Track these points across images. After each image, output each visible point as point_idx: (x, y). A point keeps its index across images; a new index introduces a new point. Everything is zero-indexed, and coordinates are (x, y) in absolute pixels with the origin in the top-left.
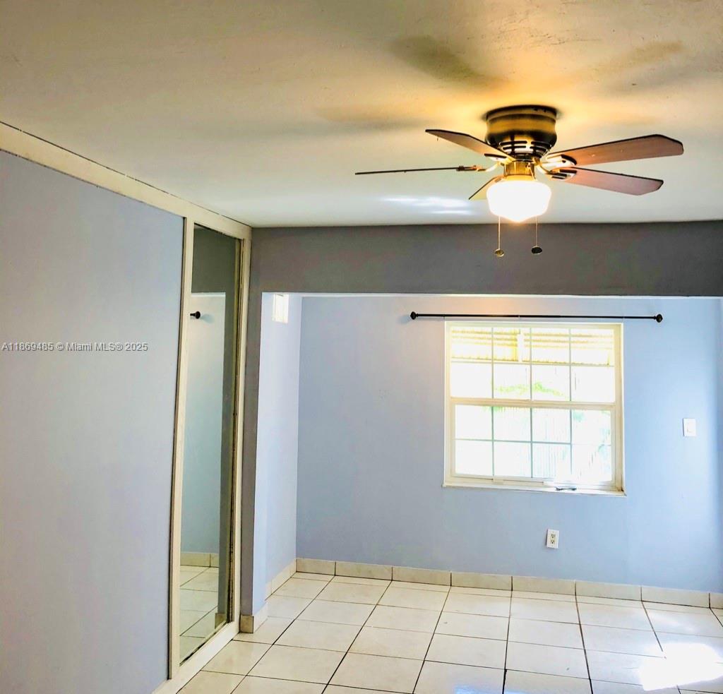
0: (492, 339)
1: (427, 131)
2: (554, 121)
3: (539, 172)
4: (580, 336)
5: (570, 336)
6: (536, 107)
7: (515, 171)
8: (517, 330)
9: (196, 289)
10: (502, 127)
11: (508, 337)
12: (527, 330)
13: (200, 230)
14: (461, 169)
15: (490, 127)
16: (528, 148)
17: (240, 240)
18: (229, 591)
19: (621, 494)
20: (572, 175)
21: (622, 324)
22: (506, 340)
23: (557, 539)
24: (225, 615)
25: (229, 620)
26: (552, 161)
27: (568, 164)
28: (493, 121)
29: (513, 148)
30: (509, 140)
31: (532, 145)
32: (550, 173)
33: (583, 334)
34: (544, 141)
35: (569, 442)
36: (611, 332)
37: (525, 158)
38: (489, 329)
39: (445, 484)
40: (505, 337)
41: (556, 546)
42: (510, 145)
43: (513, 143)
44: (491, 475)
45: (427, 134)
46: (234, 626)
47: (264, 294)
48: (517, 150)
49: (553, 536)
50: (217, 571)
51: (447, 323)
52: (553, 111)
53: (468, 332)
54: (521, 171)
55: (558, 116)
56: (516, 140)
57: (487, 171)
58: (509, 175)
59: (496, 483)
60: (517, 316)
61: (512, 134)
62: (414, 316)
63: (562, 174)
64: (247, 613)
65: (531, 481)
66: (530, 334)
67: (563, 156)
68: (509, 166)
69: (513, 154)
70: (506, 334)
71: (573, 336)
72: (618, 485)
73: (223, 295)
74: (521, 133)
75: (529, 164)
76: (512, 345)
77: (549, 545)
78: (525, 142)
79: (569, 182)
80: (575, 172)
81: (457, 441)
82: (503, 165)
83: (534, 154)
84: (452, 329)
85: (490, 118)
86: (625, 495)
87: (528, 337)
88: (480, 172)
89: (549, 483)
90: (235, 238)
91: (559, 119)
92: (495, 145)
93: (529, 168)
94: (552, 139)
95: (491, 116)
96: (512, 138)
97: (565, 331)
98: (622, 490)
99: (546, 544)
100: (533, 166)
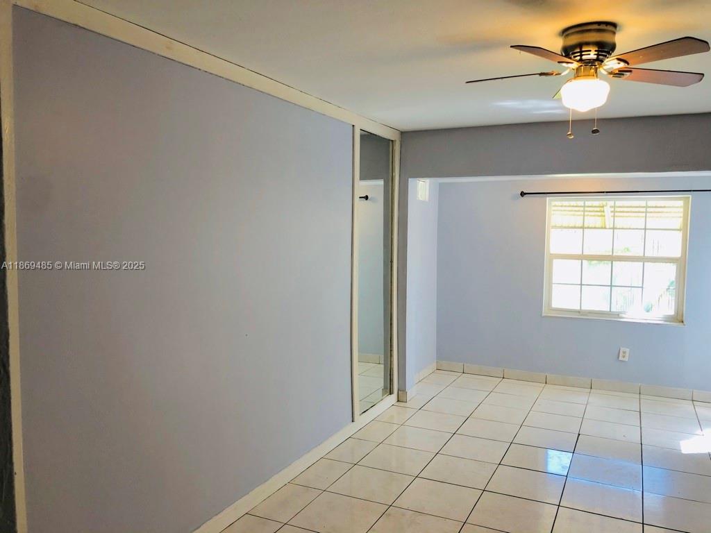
0: (584, 211)
1: (511, 47)
2: (614, 33)
3: (601, 73)
4: (656, 207)
5: (647, 207)
6: (599, 23)
7: (582, 73)
8: (604, 203)
9: (362, 178)
10: (574, 40)
11: (598, 209)
12: (611, 203)
13: (365, 135)
14: (541, 74)
15: (565, 41)
16: (592, 55)
17: (392, 141)
18: (390, 375)
19: (681, 324)
20: (628, 74)
21: (690, 196)
22: (597, 211)
23: (627, 355)
24: (389, 390)
25: (391, 393)
26: (611, 64)
27: (622, 65)
28: (567, 35)
29: (581, 56)
30: (579, 50)
31: (596, 53)
32: (611, 73)
33: (658, 205)
34: (605, 49)
35: (641, 286)
36: (681, 203)
37: (590, 63)
38: (581, 203)
39: (543, 315)
40: (596, 209)
41: (626, 359)
42: (579, 54)
43: (581, 52)
44: (579, 308)
45: (512, 49)
46: (394, 397)
47: (410, 179)
48: (584, 57)
49: (624, 352)
50: (382, 366)
51: (548, 199)
52: (614, 25)
53: (565, 206)
54: (587, 73)
55: (618, 28)
56: (583, 50)
57: (563, 74)
58: (578, 76)
59: (582, 315)
60: (604, 192)
61: (580, 45)
62: (523, 194)
63: (620, 73)
64: (402, 390)
65: (610, 313)
66: (614, 207)
67: (618, 59)
68: (578, 69)
69: (581, 60)
70: (595, 207)
71: (650, 207)
72: (679, 318)
73: (381, 182)
74: (588, 44)
75: (593, 67)
76: (601, 216)
77: (621, 358)
78: (590, 51)
79: (626, 79)
80: (630, 71)
81: (553, 285)
82: (574, 69)
83: (597, 59)
84: (554, 203)
85: (565, 34)
86: (684, 325)
87: (613, 209)
88: (557, 76)
89: (624, 316)
90: (389, 140)
91: (619, 30)
92: (567, 56)
93: (593, 71)
94: (613, 47)
95: (566, 32)
96: (581, 49)
97: (643, 203)
98: (683, 322)
99: (618, 357)
100: (596, 69)
